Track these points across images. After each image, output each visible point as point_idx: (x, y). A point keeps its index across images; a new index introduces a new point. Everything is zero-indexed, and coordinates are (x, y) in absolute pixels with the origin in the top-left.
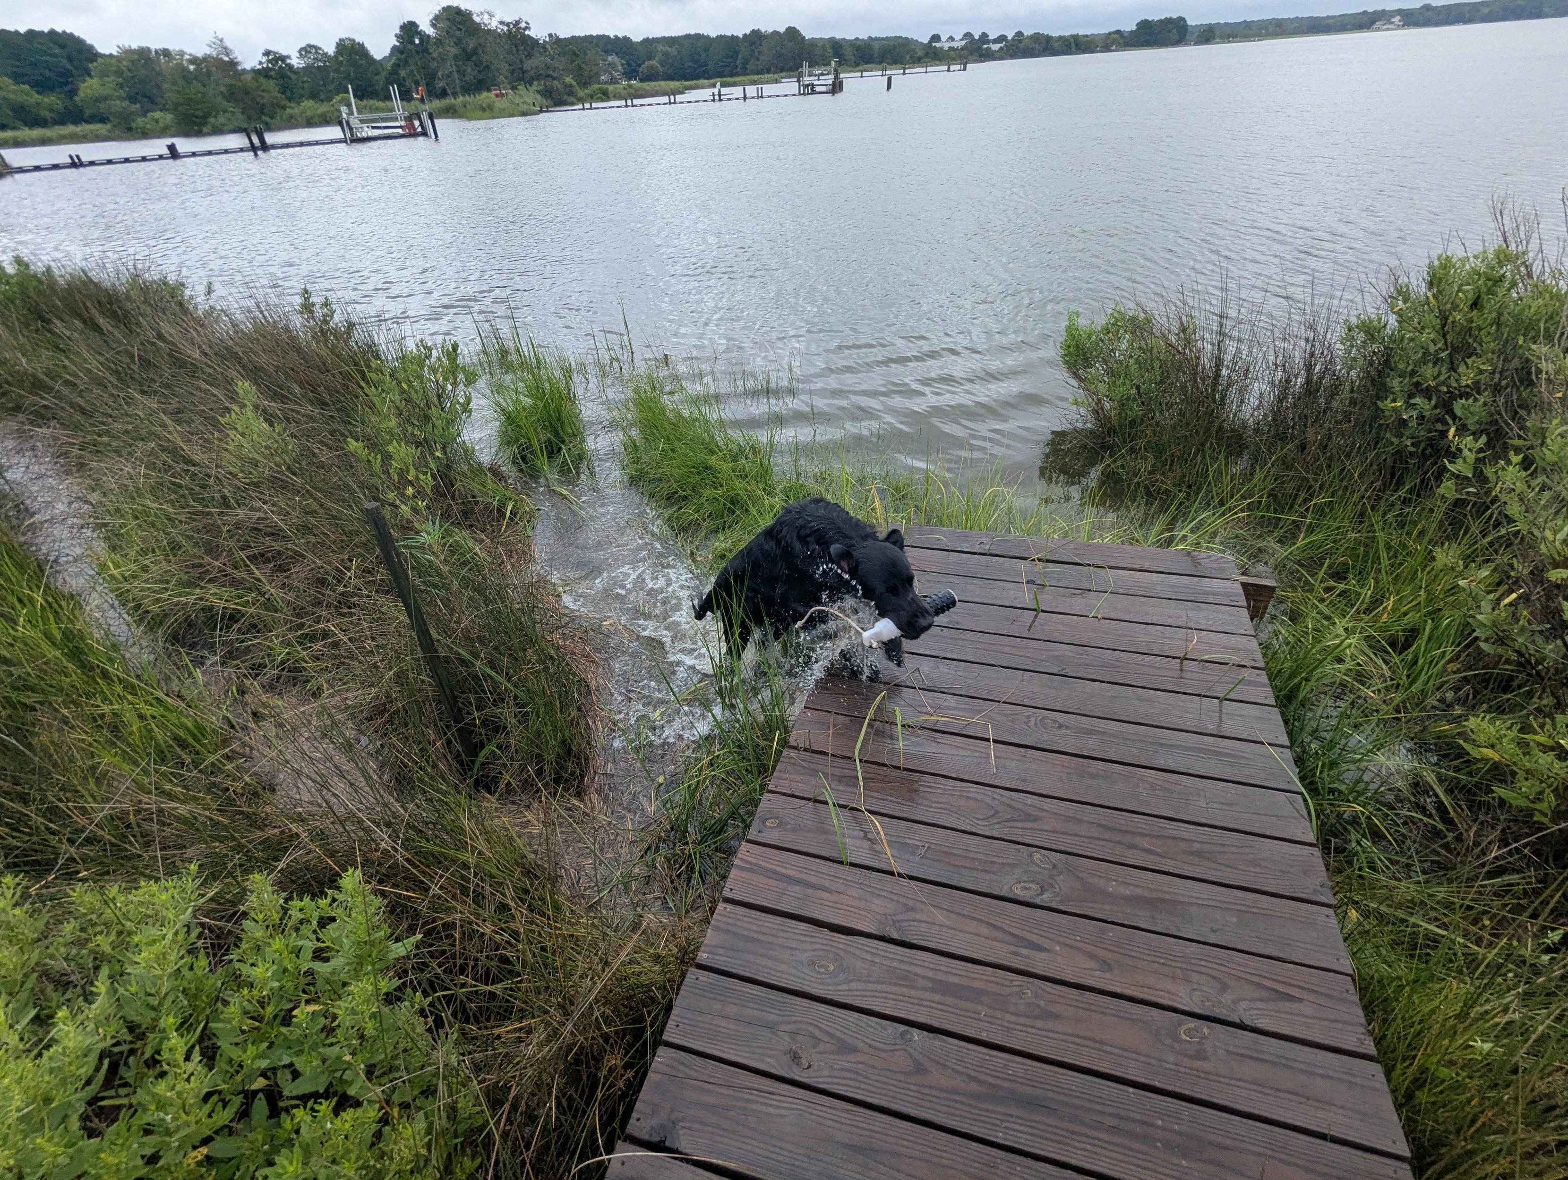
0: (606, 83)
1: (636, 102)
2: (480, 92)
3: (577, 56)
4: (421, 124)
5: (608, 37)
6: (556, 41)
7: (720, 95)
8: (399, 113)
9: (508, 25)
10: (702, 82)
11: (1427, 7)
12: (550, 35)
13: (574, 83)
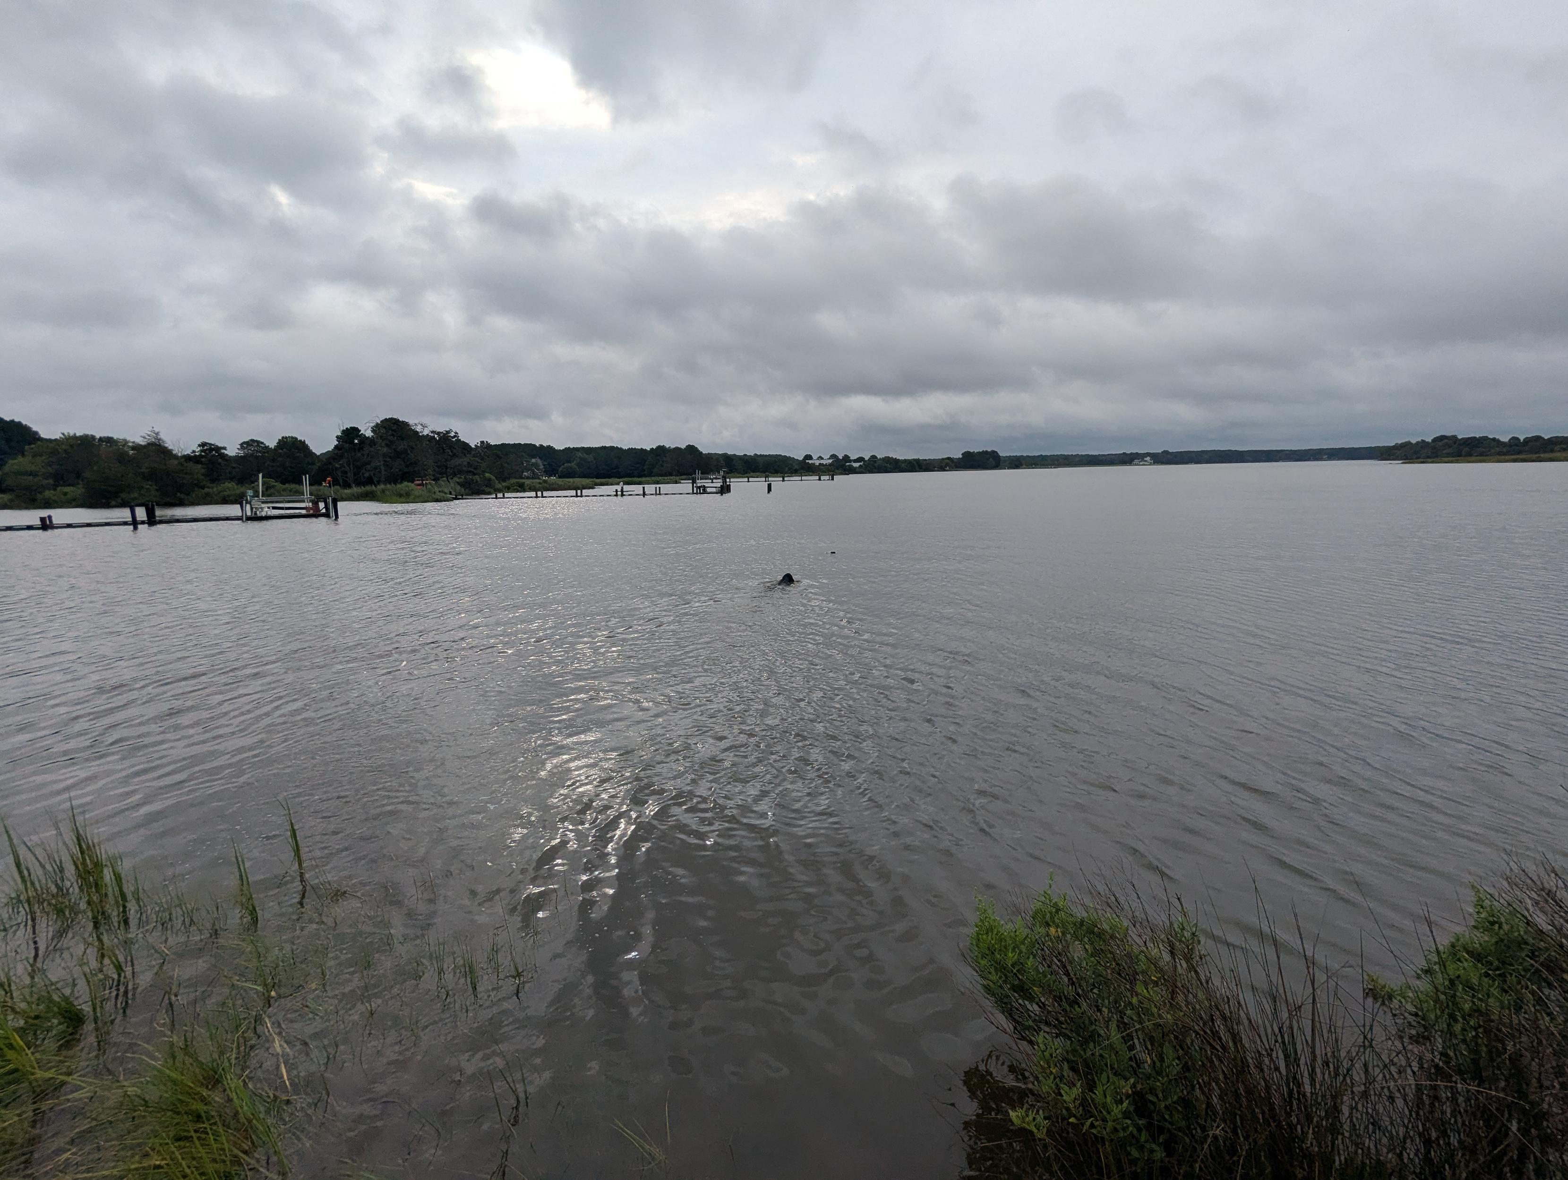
0: (528, 478)
1: (545, 494)
2: (401, 483)
3: (500, 458)
4: (327, 507)
5: (534, 445)
6: (485, 446)
7: (622, 491)
8: (307, 496)
9: (438, 433)
10: (610, 480)
12: (482, 442)
13: (493, 478)
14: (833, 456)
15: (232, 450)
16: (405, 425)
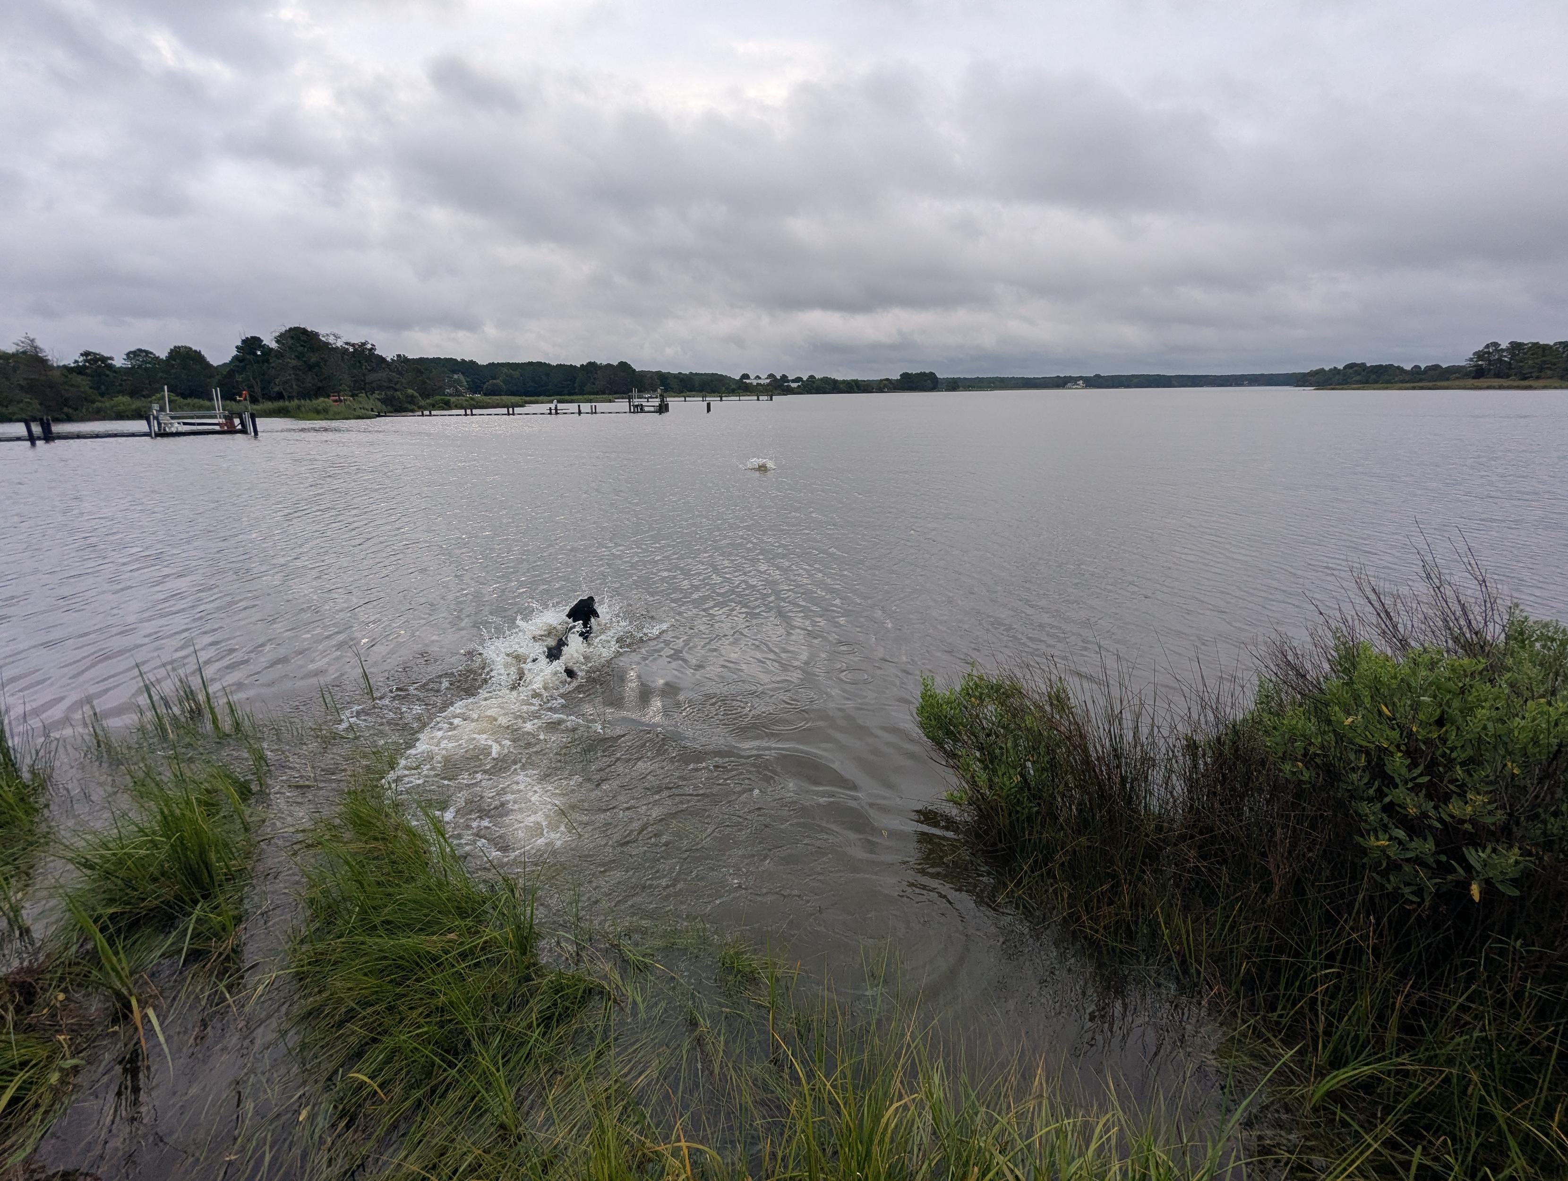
0: (451, 395)
1: (475, 411)
2: (317, 398)
3: (422, 373)
4: (242, 423)
5: (455, 360)
6: (402, 360)
7: (556, 409)
8: (219, 411)
9: (353, 345)
10: (541, 398)
11: (1098, 376)
12: (399, 356)
13: (416, 394)
14: (771, 376)
15: (119, 361)
16: (314, 336)
